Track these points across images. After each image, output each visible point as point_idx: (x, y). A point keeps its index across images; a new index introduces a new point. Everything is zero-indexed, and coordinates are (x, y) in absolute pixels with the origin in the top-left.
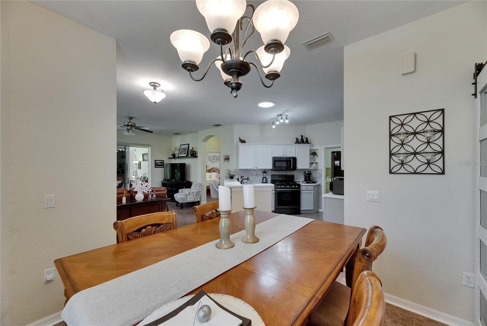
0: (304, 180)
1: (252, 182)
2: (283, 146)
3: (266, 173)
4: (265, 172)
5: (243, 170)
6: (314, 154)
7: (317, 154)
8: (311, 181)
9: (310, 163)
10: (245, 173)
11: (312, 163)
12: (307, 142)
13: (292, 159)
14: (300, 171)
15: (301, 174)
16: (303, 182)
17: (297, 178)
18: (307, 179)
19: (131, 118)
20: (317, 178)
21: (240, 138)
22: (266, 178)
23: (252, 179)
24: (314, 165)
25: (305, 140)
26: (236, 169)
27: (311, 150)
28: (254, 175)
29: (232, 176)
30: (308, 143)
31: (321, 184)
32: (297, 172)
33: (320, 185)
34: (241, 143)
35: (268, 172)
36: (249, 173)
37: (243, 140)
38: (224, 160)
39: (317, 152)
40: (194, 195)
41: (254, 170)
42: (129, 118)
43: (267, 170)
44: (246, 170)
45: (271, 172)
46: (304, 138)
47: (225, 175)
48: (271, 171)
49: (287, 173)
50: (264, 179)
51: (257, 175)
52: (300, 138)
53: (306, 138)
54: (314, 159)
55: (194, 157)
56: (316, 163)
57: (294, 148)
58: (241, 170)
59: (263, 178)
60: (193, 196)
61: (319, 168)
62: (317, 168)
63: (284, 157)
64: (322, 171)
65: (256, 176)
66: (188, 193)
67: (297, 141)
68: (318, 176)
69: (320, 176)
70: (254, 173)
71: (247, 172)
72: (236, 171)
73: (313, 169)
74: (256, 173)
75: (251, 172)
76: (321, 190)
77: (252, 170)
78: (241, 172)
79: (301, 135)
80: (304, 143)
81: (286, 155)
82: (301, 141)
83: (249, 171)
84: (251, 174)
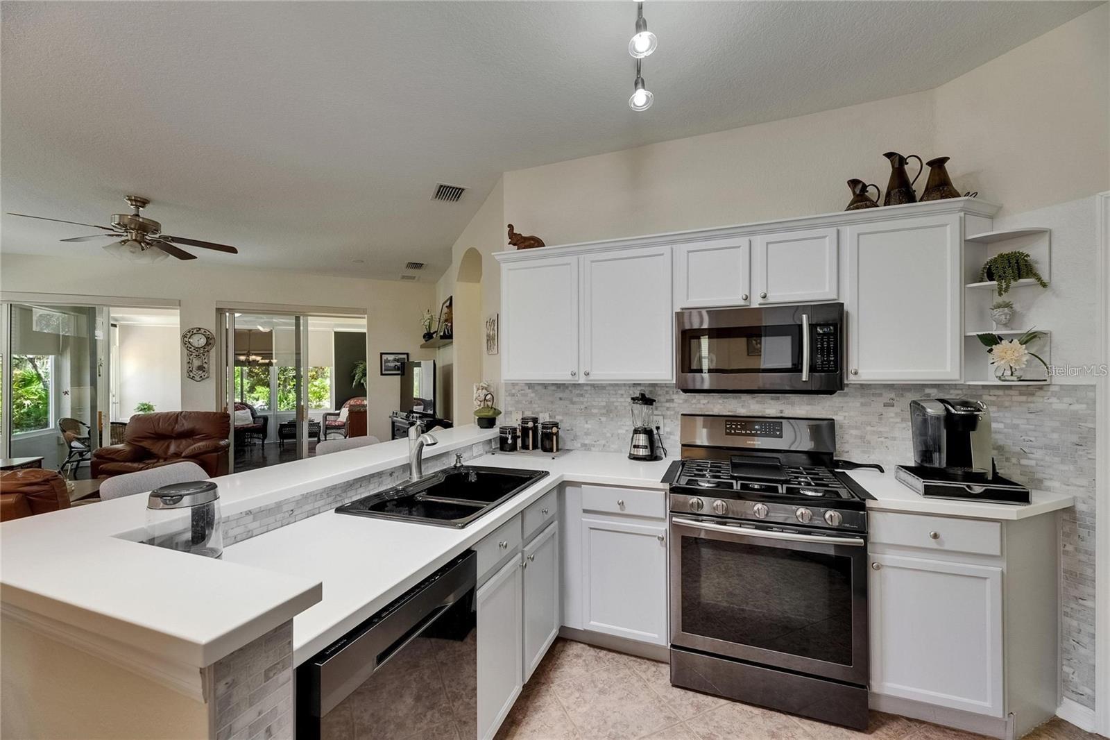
1: (584, 445)
3: (650, 401)
4: (644, 396)
5: (545, 386)
6: (1004, 269)
8: (980, 478)
9: (967, 338)
11: (991, 341)
12: (940, 186)
13: (802, 317)
14: (888, 396)
15: (891, 412)
17: (862, 438)
18: (940, 460)
19: (142, 202)
20: (1038, 454)
21: (510, 226)
22: (652, 432)
23: (587, 434)
24: (1009, 355)
25: (920, 186)
27: (972, 245)
28: (595, 411)
30: (953, 194)
31: (1081, 507)
32: (862, 404)
33: (1070, 511)
34: (518, 249)
35: (672, 401)
36: (573, 403)
37: (530, 236)
38: (488, 342)
39: (1036, 252)
42: (136, 201)
46: (911, 168)
49: (793, 404)
50: (640, 438)
51: (609, 411)
52: (879, 176)
53: (932, 164)
54: (1008, 305)
56: (1029, 338)
57: (829, 244)
59: (636, 431)
62: (1037, 372)
63: (755, 305)
65: (603, 419)
67: (861, 196)
68: (1055, 436)
69: (1075, 439)
70: (594, 403)
71: (561, 395)
72: (513, 391)
73: (1010, 387)
74: (604, 404)
75: (582, 395)
76: (1091, 553)
77: (585, 388)
78: (533, 395)
79: (889, 155)
80: (914, 201)
81: (764, 297)
82: (888, 194)
83: (571, 392)
84: (582, 407)
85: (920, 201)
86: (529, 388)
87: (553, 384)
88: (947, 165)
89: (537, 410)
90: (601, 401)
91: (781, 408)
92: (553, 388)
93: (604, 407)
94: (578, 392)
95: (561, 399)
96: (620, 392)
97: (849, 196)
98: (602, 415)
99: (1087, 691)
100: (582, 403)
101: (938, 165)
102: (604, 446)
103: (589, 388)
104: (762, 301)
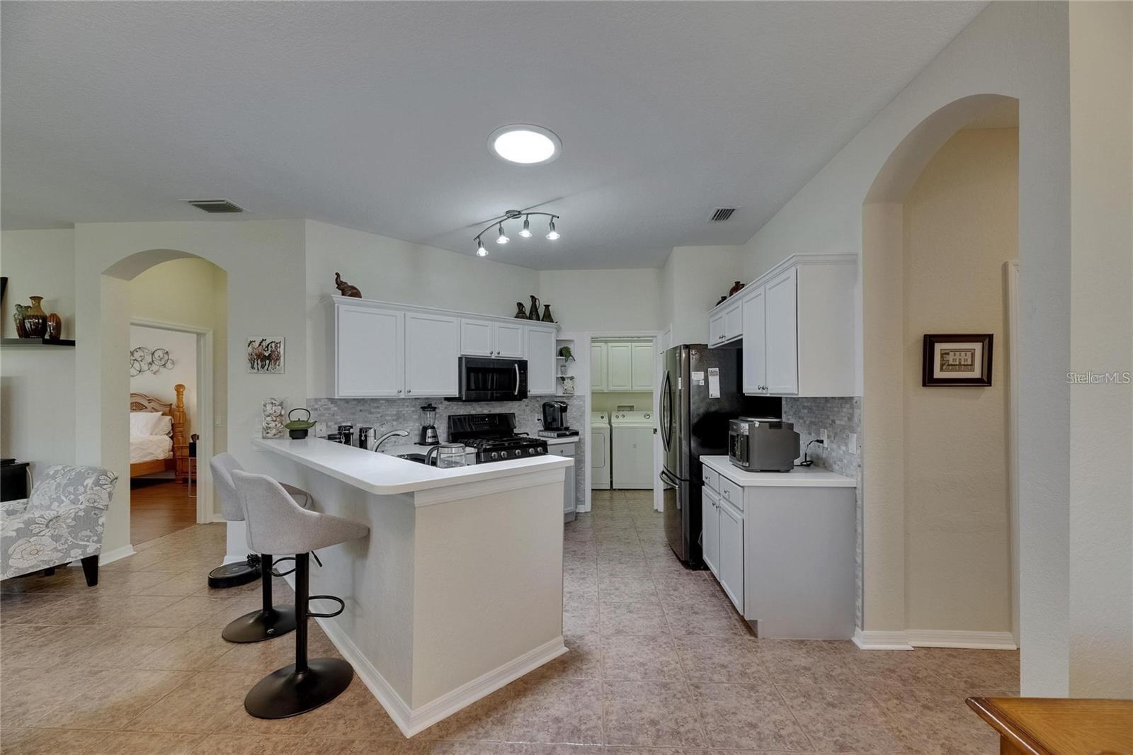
0: (542, 429)
2: (490, 323)
3: (434, 409)
4: (428, 406)
6: (564, 353)
7: (572, 354)
8: (567, 429)
9: (557, 378)
10: (353, 414)
11: (563, 379)
12: (548, 317)
13: (516, 365)
15: (534, 408)
16: (541, 433)
18: (558, 424)
21: (337, 274)
22: (433, 428)
24: (566, 383)
25: (541, 311)
26: (316, 400)
27: (557, 342)
28: (388, 418)
29: (303, 426)
30: (552, 321)
31: (584, 438)
32: (519, 406)
34: (343, 295)
35: (441, 408)
36: (371, 412)
37: (353, 288)
38: (252, 362)
39: (571, 346)
40: (64, 531)
41: (390, 401)
43: (435, 399)
44: (360, 401)
45: (446, 408)
46: (538, 305)
47: (264, 425)
48: (447, 403)
49: (494, 407)
50: (429, 432)
51: (398, 417)
52: (528, 303)
53: (545, 306)
54: (565, 366)
55: (46, 342)
56: (572, 378)
57: (520, 331)
58: (339, 403)
59: (425, 429)
60: (56, 538)
61: (577, 393)
62: (572, 391)
63: (493, 357)
64: (584, 401)
65: (395, 423)
66: (17, 530)
67: (521, 313)
68: (575, 414)
69: (580, 414)
70: (387, 412)
71: (361, 408)
72: (316, 406)
73: (563, 397)
74: (395, 413)
75: (378, 407)
76: (584, 452)
77: (381, 402)
78: (336, 409)
79: (532, 297)
80: (539, 320)
81: (499, 353)
82: (531, 313)
83: (370, 405)
84: (379, 415)
85: (542, 320)
86: (332, 403)
87: (354, 399)
88: (550, 308)
89: (339, 421)
90: (393, 411)
91: (490, 409)
92: (355, 402)
93: (395, 415)
94: (375, 405)
95: (361, 411)
96: (406, 404)
97: (516, 310)
98: (393, 420)
99: (583, 499)
100: (379, 413)
101: (547, 307)
102: (395, 442)
103: (384, 402)
104: (496, 355)
